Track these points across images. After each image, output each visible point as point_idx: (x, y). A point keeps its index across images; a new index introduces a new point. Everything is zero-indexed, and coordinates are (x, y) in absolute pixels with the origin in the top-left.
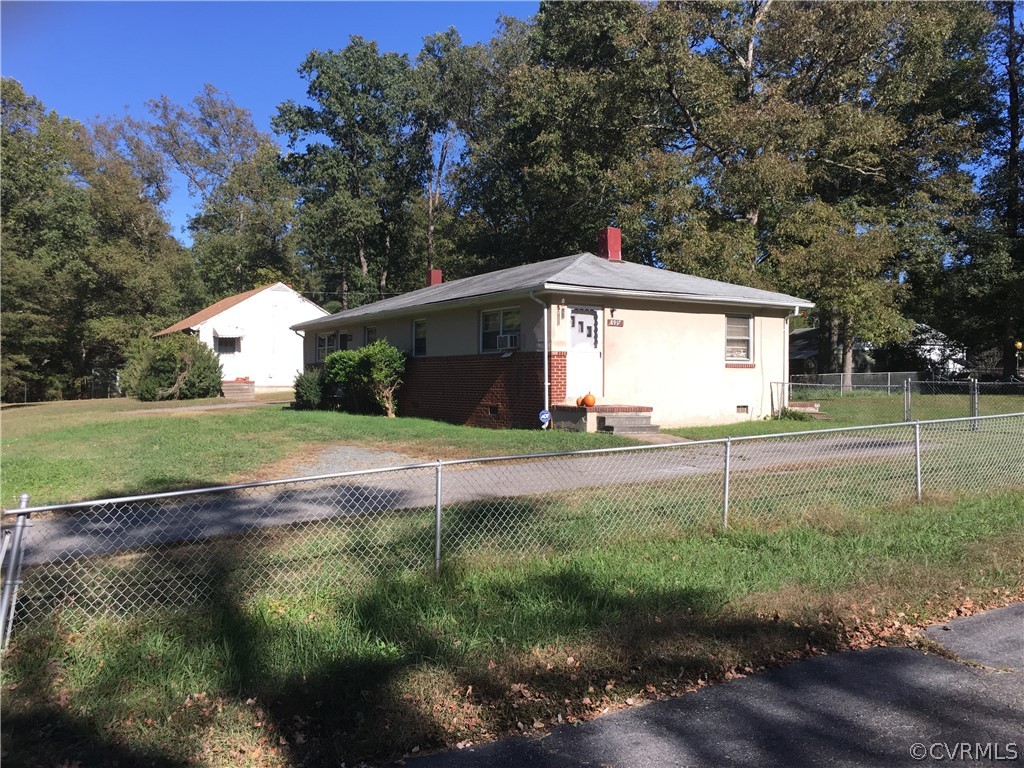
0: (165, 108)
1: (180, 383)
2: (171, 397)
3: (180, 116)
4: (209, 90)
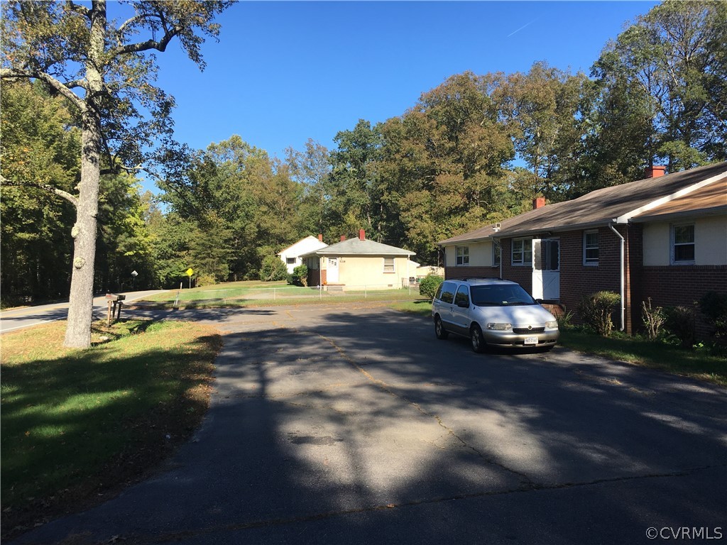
0: (291, 151)
1: (273, 275)
2: (270, 280)
3: (296, 154)
4: (310, 140)
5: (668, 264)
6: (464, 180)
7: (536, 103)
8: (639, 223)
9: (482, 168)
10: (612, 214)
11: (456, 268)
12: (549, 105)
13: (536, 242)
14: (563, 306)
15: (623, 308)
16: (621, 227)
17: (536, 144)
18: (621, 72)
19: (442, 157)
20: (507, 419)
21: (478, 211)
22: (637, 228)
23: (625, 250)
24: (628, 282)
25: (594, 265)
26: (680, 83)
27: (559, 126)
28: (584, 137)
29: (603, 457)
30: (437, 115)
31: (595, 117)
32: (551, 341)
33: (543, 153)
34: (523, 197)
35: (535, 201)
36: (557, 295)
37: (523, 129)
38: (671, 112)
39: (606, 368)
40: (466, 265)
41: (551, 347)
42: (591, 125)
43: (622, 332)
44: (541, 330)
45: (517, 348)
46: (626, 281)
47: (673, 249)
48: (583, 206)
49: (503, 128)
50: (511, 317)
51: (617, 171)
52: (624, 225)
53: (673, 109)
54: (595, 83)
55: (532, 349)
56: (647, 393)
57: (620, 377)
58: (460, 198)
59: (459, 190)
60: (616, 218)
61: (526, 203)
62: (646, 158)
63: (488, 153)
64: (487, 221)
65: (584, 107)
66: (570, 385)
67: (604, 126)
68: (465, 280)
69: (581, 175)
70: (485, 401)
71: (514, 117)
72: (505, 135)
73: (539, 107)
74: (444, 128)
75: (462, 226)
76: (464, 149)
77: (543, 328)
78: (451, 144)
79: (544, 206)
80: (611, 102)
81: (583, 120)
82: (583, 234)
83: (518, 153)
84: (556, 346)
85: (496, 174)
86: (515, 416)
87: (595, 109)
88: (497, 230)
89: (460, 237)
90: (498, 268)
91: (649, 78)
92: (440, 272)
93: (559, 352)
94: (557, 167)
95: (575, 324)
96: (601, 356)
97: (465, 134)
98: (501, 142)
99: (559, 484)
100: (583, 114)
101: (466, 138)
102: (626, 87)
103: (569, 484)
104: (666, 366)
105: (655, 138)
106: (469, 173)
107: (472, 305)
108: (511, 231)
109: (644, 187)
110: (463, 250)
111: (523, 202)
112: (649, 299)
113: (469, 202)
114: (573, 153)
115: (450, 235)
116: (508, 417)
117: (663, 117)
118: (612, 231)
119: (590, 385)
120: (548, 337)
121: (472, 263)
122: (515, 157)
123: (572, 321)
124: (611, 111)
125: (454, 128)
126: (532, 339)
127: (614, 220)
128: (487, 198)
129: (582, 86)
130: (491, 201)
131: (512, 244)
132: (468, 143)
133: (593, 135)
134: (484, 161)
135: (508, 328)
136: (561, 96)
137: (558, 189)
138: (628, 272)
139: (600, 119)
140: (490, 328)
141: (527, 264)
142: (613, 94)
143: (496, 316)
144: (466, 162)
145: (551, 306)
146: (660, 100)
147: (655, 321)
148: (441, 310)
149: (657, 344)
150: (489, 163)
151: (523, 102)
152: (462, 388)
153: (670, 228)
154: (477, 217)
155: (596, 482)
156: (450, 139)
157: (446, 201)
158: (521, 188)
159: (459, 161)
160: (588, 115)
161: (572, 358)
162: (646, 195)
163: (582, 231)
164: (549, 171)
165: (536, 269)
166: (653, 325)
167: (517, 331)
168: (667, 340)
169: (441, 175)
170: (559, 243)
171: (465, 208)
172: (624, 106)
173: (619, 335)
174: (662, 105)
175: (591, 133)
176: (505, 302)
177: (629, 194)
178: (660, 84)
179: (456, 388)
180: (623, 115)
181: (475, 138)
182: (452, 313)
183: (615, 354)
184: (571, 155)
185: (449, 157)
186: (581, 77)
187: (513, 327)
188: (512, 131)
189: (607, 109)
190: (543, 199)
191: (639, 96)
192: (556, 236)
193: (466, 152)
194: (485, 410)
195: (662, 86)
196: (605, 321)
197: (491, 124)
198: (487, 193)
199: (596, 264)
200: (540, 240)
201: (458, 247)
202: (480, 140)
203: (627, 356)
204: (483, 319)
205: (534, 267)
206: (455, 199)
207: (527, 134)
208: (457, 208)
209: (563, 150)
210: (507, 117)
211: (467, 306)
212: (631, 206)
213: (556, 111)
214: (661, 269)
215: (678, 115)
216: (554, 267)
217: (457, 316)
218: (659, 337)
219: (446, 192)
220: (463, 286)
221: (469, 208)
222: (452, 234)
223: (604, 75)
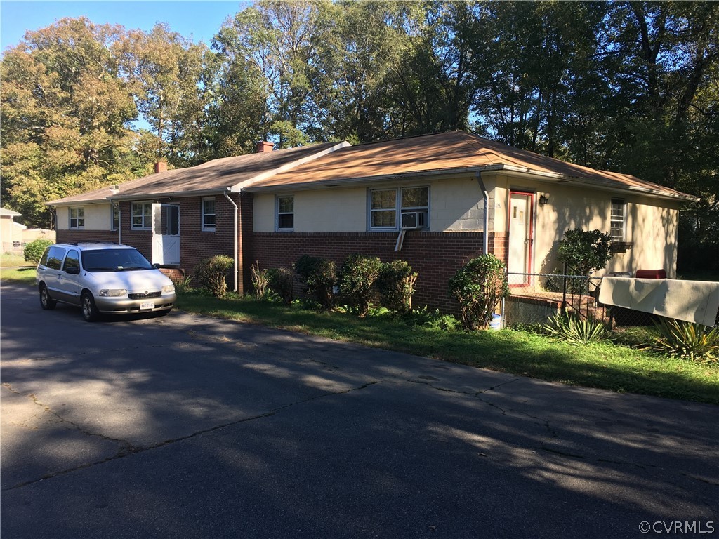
5: (273, 231)
6: (81, 136)
7: (159, 65)
8: (250, 193)
9: (101, 124)
10: (227, 183)
11: (69, 231)
12: (171, 69)
13: (156, 207)
14: (183, 270)
15: (236, 271)
16: (234, 195)
17: (160, 107)
18: (239, 49)
19: (53, 107)
20: (113, 387)
21: (97, 170)
22: (248, 198)
23: (238, 217)
24: (241, 246)
25: (211, 231)
26: (288, 69)
27: (182, 92)
28: (207, 107)
29: (205, 409)
30: (47, 58)
31: (217, 89)
32: (168, 305)
33: (166, 117)
34: (148, 160)
35: (156, 165)
36: (176, 260)
37: (146, 89)
38: (282, 95)
39: (217, 327)
40: (81, 228)
41: (168, 311)
42: (213, 97)
43: (234, 293)
44: (158, 295)
45: (134, 314)
46: (239, 246)
47: (277, 218)
48: (203, 173)
49: (124, 85)
50: (127, 282)
51: (237, 144)
52: (238, 193)
53: (283, 92)
54: (216, 55)
55: (148, 314)
56: (250, 347)
57: (228, 334)
58: (76, 155)
59: (75, 147)
60: (231, 187)
61: (150, 166)
62: (260, 134)
63: (108, 109)
64: (107, 183)
65: (206, 76)
66: (184, 346)
67: (225, 99)
68: (76, 244)
69: (204, 144)
70: (93, 372)
71: (136, 76)
72: (126, 93)
73: (162, 70)
74: (55, 74)
75: (79, 186)
76: (80, 101)
77: (160, 293)
78: (64, 94)
79: (166, 170)
80: (231, 77)
81: (206, 90)
82: (201, 201)
83: (141, 114)
84: (173, 310)
85: (117, 133)
86: (122, 383)
87: (216, 81)
88: (115, 192)
89: (75, 197)
90: (117, 231)
91: (263, 59)
92: (51, 235)
93: (175, 315)
94: (181, 134)
95: (194, 287)
96: (215, 316)
97: (81, 85)
98: (122, 100)
99: (158, 444)
100: (206, 84)
101: (82, 90)
102: (244, 65)
103: (169, 442)
104: (268, 321)
105: (269, 116)
106: (86, 128)
107: (83, 271)
108: (130, 194)
109: (256, 160)
110: (77, 213)
111: (146, 165)
112: (257, 262)
113: (87, 161)
114: (197, 121)
115: (64, 195)
116: (115, 385)
117: (275, 98)
118: (227, 199)
119: (201, 344)
120: (165, 301)
121: (87, 227)
122: (138, 118)
123: (191, 284)
124: (231, 86)
125: (68, 76)
126: (148, 304)
127: (229, 189)
128: (108, 157)
129: (204, 56)
130: (113, 162)
131: (132, 208)
132: (84, 95)
133: (215, 106)
134: (104, 118)
135: (123, 294)
136: (183, 62)
137: (183, 155)
138: (241, 238)
139: (221, 92)
140: (103, 295)
141: (147, 229)
142: (232, 69)
143: (110, 282)
144: (83, 116)
145: (171, 271)
146: (272, 82)
147: (261, 281)
148: (46, 278)
149: (264, 302)
150: (110, 120)
151: (145, 61)
152: (66, 360)
153: (275, 199)
154: (96, 178)
155: (195, 435)
156: (64, 88)
157: (59, 158)
158: (144, 151)
159: (74, 114)
160: (210, 85)
161: (187, 320)
162: (256, 168)
163: (201, 197)
164: (173, 136)
165: (156, 233)
166: (260, 286)
167: (132, 296)
168: (272, 298)
169: (52, 128)
170: (179, 209)
171: (82, 167)
172: (242, 83)
173: (233, 297)
174: (274, 87)
175: (213, 104)
176: (120, 267)
177: (242, 166)
178: (273, 67)
179: (59, 361)
180: (241, 91)
181: (91, 90)
182: (61, 281)
183: (226, 314)
184: (195, 123)
185: (62, 107)
186: (203, 47)
187: (128, 293)
188: (133, 90)
189: (227, 83)
190: (166, 164)
191: (254, 75)
192: (176, 201)
193: (82, 106)
194: (90, 381)
195: (274, 70)
196: (220, 283)
197: (111, 79)
198: (108, 152)
199: (213, 230)
200: (160, 204)
201: (70, 208)
202: (98, 94)
203: (237, 315)
204: (95, 286)
205: (154, 231)
206: (70, 156)
207: (150, 96)
208: (72, 166)
209: (186, 118)
210: (129, 74)
211: (78, 272)
212: (243, 176)
213: (178, 77)
214: (268, 235)
215: (287, 98)
216: (174, 232)
217: (66, 284)
218: (265, 296)
219: (59, 147)
220: (73, 251)
221: (87, 167)
222: (67, 194)
223: (224, 50)
